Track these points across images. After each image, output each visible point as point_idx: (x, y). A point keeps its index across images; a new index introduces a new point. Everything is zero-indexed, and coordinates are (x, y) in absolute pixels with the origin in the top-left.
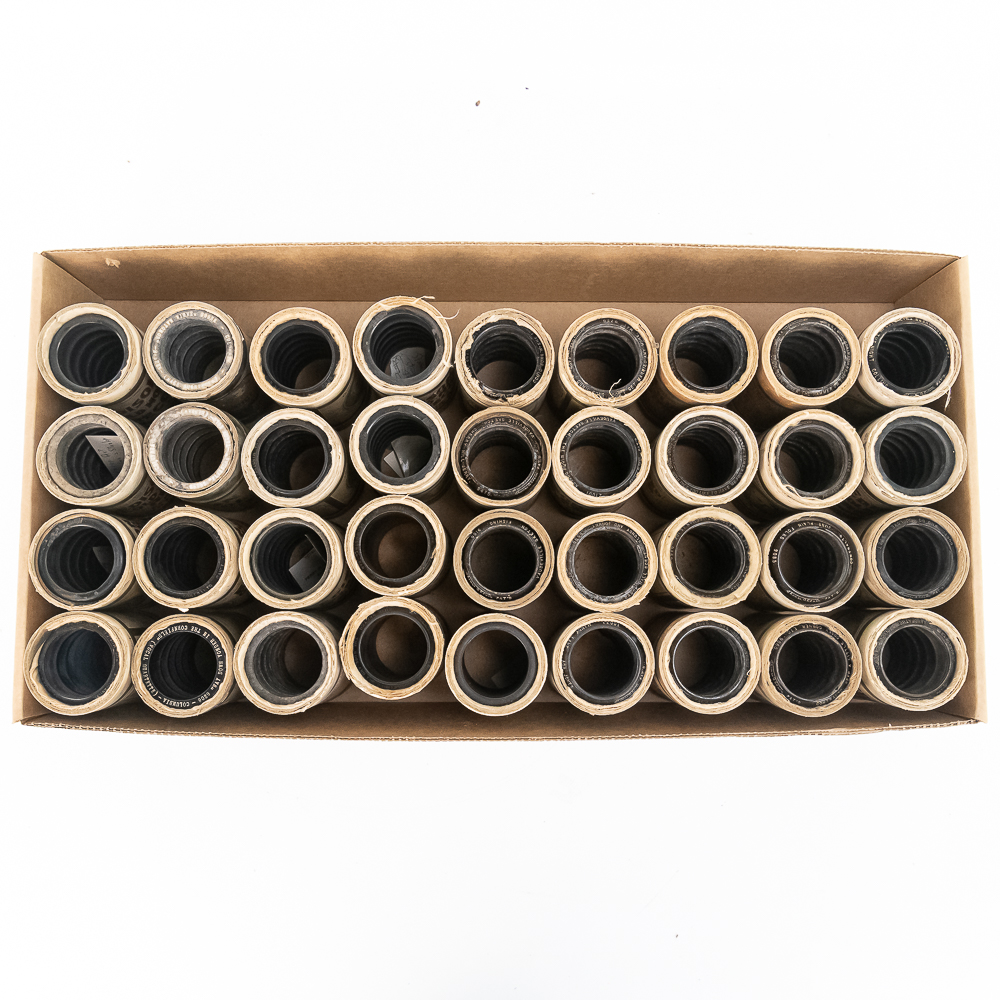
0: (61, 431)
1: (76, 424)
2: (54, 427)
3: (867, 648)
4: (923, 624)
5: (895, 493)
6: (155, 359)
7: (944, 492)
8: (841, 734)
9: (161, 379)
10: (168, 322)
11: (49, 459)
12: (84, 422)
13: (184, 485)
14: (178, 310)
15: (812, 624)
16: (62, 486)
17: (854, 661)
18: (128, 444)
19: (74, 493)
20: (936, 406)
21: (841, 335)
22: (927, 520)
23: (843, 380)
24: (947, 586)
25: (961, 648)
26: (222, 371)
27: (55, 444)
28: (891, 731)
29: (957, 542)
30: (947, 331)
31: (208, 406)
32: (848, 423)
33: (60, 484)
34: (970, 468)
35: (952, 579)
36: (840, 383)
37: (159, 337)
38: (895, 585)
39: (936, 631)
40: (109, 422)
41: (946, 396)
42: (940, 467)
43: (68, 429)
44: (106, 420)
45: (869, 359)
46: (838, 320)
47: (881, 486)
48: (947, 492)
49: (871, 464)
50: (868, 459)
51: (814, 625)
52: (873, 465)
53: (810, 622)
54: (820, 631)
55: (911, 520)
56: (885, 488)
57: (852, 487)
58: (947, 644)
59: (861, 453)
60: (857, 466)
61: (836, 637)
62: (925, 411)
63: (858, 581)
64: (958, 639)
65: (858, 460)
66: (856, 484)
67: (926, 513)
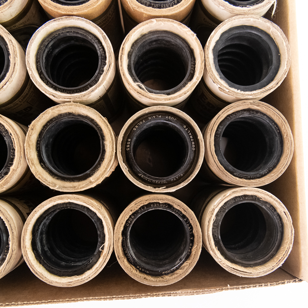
3: (206, 223)
4: (255, 200)
5: (230, 88)
7: (272, 87)
8: (187, 294)
15: (159, 203)
17: (196, 235)
22: (257, 112)
24: (275, 167)
25: (287, 220)
28: (229, 291)
29: (283, 129)
32: (189, 29)
35: (278, 161)
38: (231, 167)
39: (266, 206)
47: (218, 83)
48: (274, 87)
49: (209, 64)
50: (207, 60)
51: (161, 204)
52: (211, 65)
53: (157, 201)
54: (166, 209)
55: (244, 112)
56: (221, 84)
57: (193, 84)
58: (276, 216)
59: (201, 55)
60: (197, 67)
61: (180, 214)
62: (255, 18)
63: (199, 165)
64: (285, 213)
65: (198, 61)
66: (197, 81)
67: (257, 104)
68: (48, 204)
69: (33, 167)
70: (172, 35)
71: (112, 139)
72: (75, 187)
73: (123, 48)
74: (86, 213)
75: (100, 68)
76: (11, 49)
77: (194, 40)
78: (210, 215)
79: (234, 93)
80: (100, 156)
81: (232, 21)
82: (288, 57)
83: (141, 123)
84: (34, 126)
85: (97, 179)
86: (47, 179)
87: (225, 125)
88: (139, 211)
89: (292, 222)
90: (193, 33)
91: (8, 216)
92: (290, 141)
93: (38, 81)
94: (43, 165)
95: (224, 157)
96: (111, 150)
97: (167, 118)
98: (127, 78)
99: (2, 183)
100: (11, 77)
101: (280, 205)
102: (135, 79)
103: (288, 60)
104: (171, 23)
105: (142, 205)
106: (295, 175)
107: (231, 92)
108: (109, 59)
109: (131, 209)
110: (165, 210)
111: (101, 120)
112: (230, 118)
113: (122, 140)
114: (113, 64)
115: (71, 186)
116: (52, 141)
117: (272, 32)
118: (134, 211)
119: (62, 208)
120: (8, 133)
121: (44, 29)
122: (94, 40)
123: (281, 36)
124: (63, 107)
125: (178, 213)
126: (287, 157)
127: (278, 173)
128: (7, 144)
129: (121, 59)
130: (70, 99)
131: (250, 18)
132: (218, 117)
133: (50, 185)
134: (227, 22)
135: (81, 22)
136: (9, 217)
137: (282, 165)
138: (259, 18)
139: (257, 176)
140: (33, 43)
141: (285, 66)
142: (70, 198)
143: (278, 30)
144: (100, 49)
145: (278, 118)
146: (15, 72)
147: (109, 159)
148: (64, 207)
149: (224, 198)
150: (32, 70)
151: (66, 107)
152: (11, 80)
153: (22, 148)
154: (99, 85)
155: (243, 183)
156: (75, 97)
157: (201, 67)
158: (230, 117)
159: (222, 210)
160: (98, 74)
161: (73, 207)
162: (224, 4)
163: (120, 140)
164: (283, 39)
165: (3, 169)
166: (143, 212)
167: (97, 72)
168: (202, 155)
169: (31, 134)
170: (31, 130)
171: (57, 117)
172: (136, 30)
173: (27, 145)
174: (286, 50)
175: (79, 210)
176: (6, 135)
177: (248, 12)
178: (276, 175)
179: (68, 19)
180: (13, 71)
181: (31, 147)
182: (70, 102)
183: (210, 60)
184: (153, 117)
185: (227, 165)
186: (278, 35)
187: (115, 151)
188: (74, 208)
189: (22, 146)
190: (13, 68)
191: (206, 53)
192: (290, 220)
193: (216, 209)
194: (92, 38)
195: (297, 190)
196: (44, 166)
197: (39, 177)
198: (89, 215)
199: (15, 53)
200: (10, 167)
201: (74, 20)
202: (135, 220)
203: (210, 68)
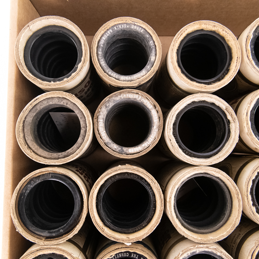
0: (34, 110)
1: (45, 104)
2: (28, 106)
6: (100, 58)
9: (105, 72)
10: (109, 32)
11: (25, 130)
12: (51, 103)
13: (125, 149)
14: (116, 23)
16: (35, 151)
18: (83, 119)
19: (44, 156)
26: (148, 67)
27: (30, 119)
31: (140, 92)
33: (33, 149)
37: (102, 42)
40: (69, 103)
43: (39, 108)
44: (67, 101)
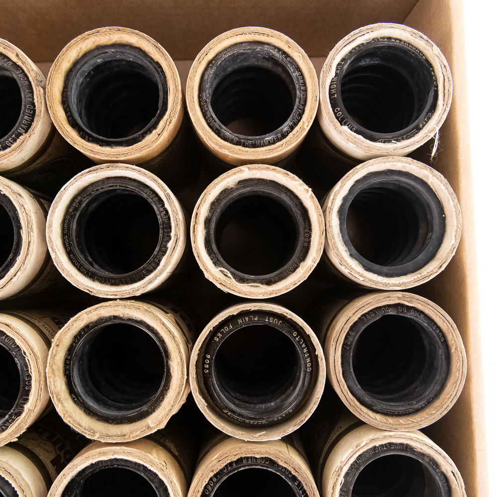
3: (330, 489)
4: (407, 451)
5: (366, 275)
7: (431, 271)
15: (255, 458)
20: (421, 154)
21: (294, 63)
22: (409, 309)
23: (296, 124)
25: (457, 484)
29: (450, 338)
30: (432, 53)
32: (300, 182)
34: (466, 235)
35: (444, 388)
36: (292, 128)
38: (368, 399)
39: (423, 459)
41: (432, 141)
42: (427, 234)
45: (331, 95)
46: (288, 42)
47: (347, 266)
48: (435, 272)
49: (333, 236)
50: (329, 230)
51: (259, 458)
52: (335, 238)
53: (253, 455)
54: (267, 467)
55: (388, 309)
56: (352, 268)
57: (307, 269)
58: (439, 476)
59: (319, 222)
60: (313, 241)
61: (288, 474)
62: (404, 163)
63: (317, 397)
64: (452, 472)
65: (315, 231)
66: (313, 264)
67: (409, 299)
68: (83, 463)
69: (60, 405)
70: (274, 187)
71: (181, 359)
72: (124, 436)
73: (197, 214)
74: (143, 475)
75: (162, 243)
76: (24, 219)
77: (309, 199)
78: (334, 478)
79: (371, 283)
80: (163, 383)
81: (368, 167)
82: (457, 224)
83: (226, 329)
84: (60, 340)
85: (158, 423)
86: (80, 423)
87: (359, 331)
88: (224, 471)
89: (464, 487)
90: (306, 187)
91: (22, 482)
92: (461, 359)
93: (66, 268)
94: (74, 398)
95: (357, 383)
96: (180, 376)
97: (267, 320)
98: (203, 261)
99: (13, 431)
100: (24, 263)
101: (445, 461)
102: (217, 258)
103: (457, 228)
104: (272, 172)
105: (229, 461)
106: (470, 405)
107: (367, 280)
108: (175, 231)
109: (212, 469)
110: (265, 468)
111: (164, 328)
112: (367, 319)
113: (196, 359)
114: (182, 239)
115: (119, 433)
116: (88, 349)
117: (431, 183)
118: (217, 471)
119: (105, 467)
120: (20, 350)
121: (74, 185)
122: (152, 199)
123: (446, 191)
124: (105, 310)
125: (285, 472)
126: (456, 383)
127: (442, 410)
128: (19, 368)
129: (194, 232)
130: (116, 295)
131: (397, 163)
132: (347, 321)
133: (86, 433)
134: (360, 169)
135: (131, 172)
136: (23, 484)
137: (448, 397)
138: (411, 162)
139: (409, 411)
140: (57, 208)
141: (452, 240)
142: (118, 452)
143: (441, 182)
144: (160, 212)
145: (441, 320)
146: (29, 256)
147: (177, 391)
148: (108, 466)
149: (357, 449)
150: (57, 251)
151: (109, 309)
152: (24, 269)
153: (42, 375)
154: (160, 273)
155: (387, 425)
156: (123, 292)
157: (319, 242)
158: (366, 317)
159: (355, 466)
160: (158, 252)
161: (122, 465)
162: (355, 139)
163: (193, 360)
164: (449, 196)
165: (13, 408)
166: (230, 472)
167: (157, 249)
168: (322, 383)
169: (56, 352)
170: (56, 347)
171: (96, 322)
172: (217, 184)
173: (50, 372)
174: (454, 213)
175: (132, 470)
176: (18, 355)
177: (393, 151)
178: (439, 413)
179: (111, 168)
180: (27, 255)
181: (56, 373)
182: (115, 299)
183: (333, 229)
184: (245, 320)
185: (362, 395)
186: (441, 188)
187: (186, 377)
188: (124, 467)
189: (42, 371)
190: (26, 250)
191: (327, 219)
192: (461, 484)
193: (344, 467)
194: (149, 196)
195: (473, 428)
196: (76, 399)
197: (69, 421)
198: (147, 477)
199: (30, 226)
200: (25, 404)
201: (121, 171)
202: (218, 485)
203: (334, 243)
